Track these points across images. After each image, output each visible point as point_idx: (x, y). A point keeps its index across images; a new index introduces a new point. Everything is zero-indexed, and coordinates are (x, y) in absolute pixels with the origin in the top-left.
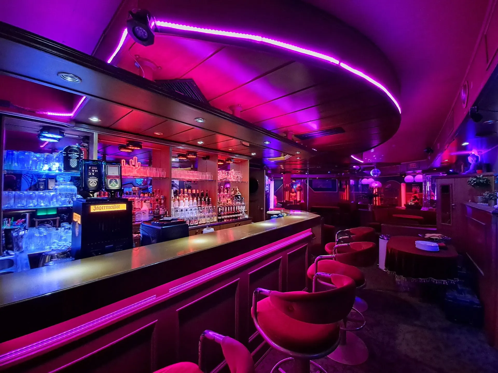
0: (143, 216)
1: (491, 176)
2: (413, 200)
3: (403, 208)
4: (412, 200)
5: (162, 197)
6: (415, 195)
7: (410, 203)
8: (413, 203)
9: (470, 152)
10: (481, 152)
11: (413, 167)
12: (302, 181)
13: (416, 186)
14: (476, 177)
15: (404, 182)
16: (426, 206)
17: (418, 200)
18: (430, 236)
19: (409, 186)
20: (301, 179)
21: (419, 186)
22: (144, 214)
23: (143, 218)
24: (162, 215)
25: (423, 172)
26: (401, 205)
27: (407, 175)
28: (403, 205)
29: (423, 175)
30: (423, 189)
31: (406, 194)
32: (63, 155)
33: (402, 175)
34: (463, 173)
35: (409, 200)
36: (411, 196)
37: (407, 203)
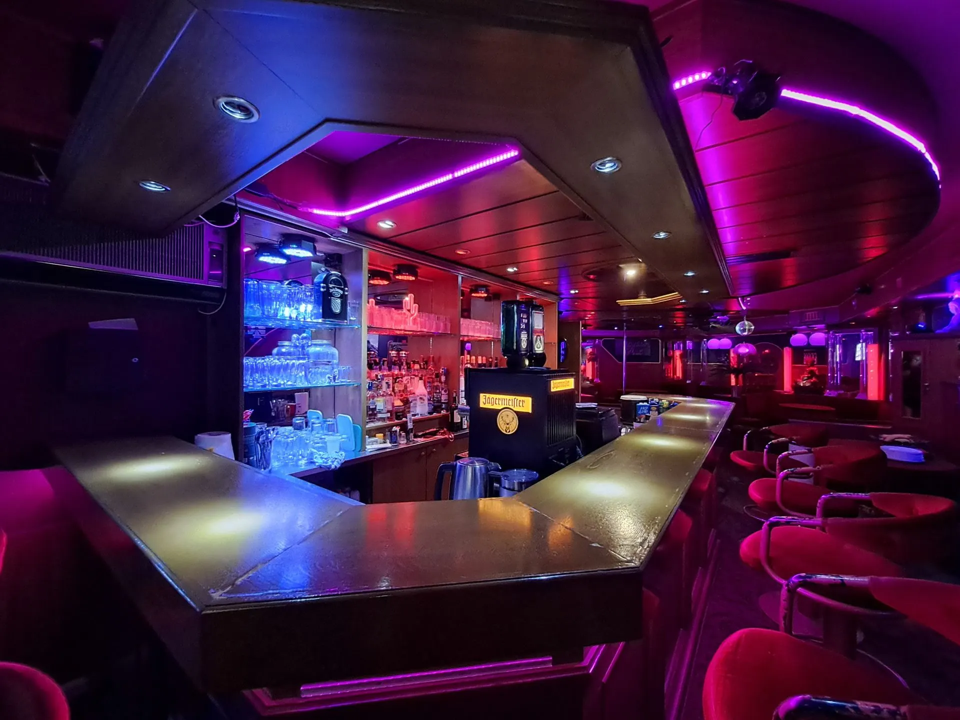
0: (419, 405)
2: (809, 378)
3: (787, 392)
4: (806, 378)
5: (443, 369)
6: (812, 368)
7: (803, 383)
8: (809, 382)
9: (949, 295)
11: (812, 318)
12: (597, 341)
13: (811, 352)
15: (789, 345)
16: (834, 387)
17: (817, 377)
18: (893, 438)
19: (798, 353)
20: (594, 338)
21: (815, 354)
22: (422, 401)
23: (421, 409)
24: (444, 403)
25: (830, 327)
26: (782, 388)
27: (795, 333)
28: (787, 386)
29: (827, 333)
30: (830, 359)
31: (793, 368)
32: (322, 290)
33: (785, 333)
34: (938, 331)
35: (800, 378)
36: (802, 371)
37: (796, 382)
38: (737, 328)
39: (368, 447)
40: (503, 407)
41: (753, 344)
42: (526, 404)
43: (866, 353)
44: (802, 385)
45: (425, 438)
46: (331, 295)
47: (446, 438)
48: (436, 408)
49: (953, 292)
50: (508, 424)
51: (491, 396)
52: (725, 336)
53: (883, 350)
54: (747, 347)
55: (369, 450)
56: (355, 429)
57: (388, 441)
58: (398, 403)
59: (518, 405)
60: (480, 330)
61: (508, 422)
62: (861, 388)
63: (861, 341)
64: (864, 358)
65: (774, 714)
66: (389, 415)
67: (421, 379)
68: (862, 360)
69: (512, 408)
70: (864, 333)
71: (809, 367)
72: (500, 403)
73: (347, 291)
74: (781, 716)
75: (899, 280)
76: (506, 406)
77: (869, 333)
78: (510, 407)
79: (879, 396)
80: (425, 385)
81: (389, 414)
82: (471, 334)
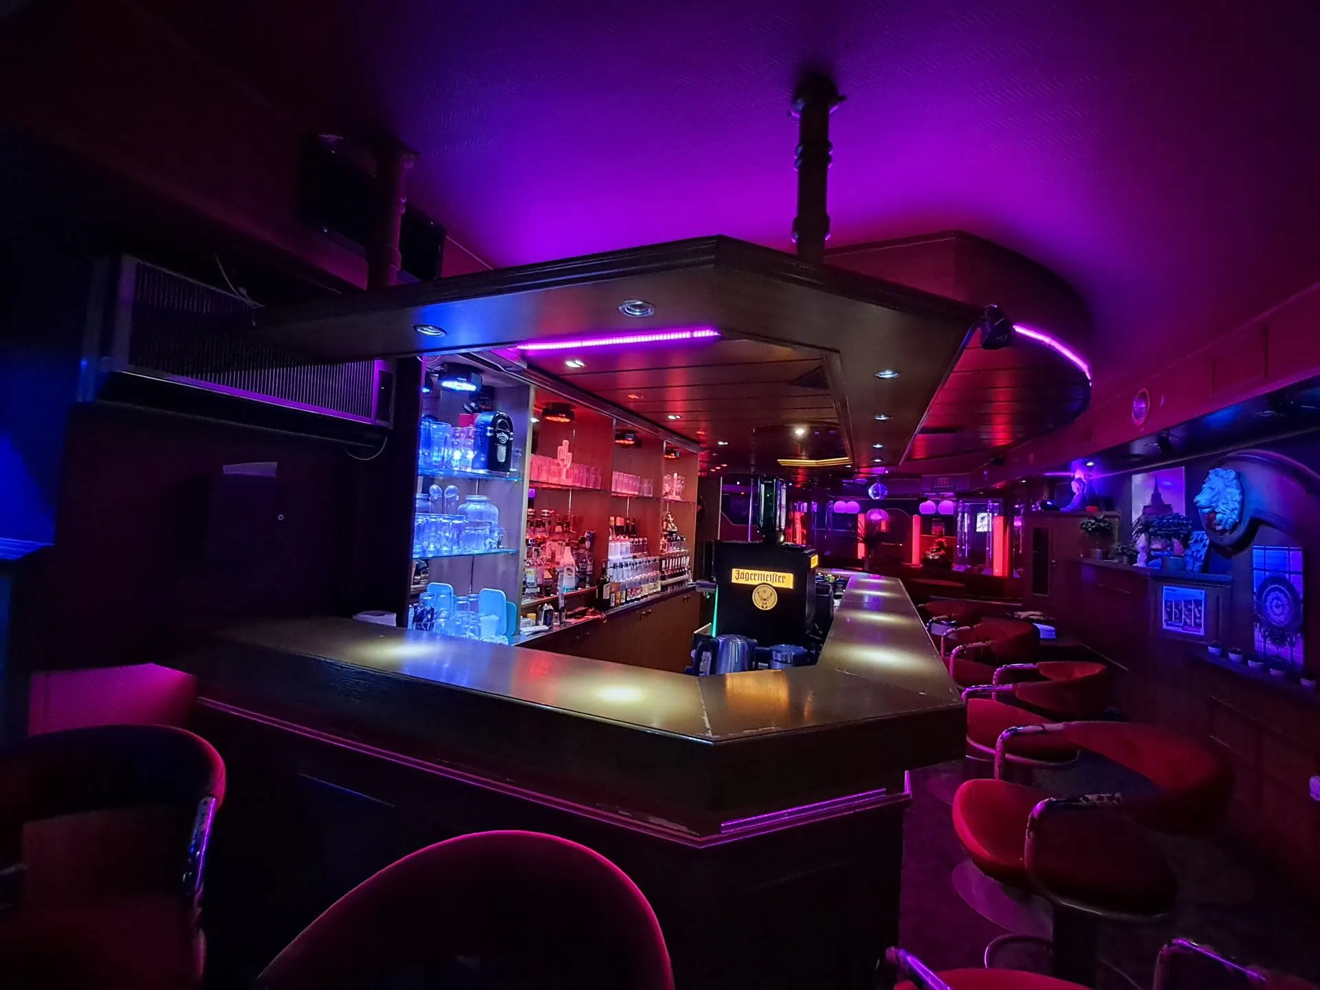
1: (1114, 517)
2: (938, 550)
3: (914, 565)
4: (934, 550)
5: (588, 533)
6: (940, 539)
7: (932, 556)
8: (937, 555)
9: (1072, 475)
10: (1090, 476)
11: (943, 485)
13: (939, 521)
14: (1095, 518)
15: (919, 513)
16: (962, 561)
17: (945, 550)
18: (1027, 616)
19: (927, 522)
21: (944, 523)
23: (567, 583)
24: (588, 575)
25: (959, 496)
26: (910, 561)
27: (926, 500)
28: (915, 559)
29: (957, 501)
30: (959, 530)
31: (922, 539)
32: (489, 434)
33: (917, 499)
34: (1062, 509)
35: (929, 551)
36: (931, 541)
37: (925, 554)
38: (870, 491)
39: (523, 630)
40: (760, 582)
41: (884, 509)
42: (787, 581)
43: (992, 525)
44: (931, 558)
45: (575, 618)
46: (498, 441)
47: (598, 618)
48: (581, 582)
49: (1074, 472)
50: (765, 600)
51: (745, 571)
52: (853, 498)
53: (1008, 522)
54: (880, 513)
55: (527, 634)
56: (508, 607)
57: (541, 622)
58: (547, 575)
59: (777, 580)
60: (627, 486)
61: (765, 597)
62: (987, 561)
63: (988, 510)
64: (990, 530)
65: (1030, 817)
66: (538, 590)
67: (567, 545)
68: (988, 532)
69: (771, 583)
70: (991, 504)
71: (937, 538)
72: (756, 578)
73: (512, 436)
74: (1035, 816)
75: (1032, 456)
76: (763, 582)
77: (995, 504)
78: (769, 582)
79: (1003, 573)
80: (572, 552)
81: (539, 588)
82: (618, 491)
